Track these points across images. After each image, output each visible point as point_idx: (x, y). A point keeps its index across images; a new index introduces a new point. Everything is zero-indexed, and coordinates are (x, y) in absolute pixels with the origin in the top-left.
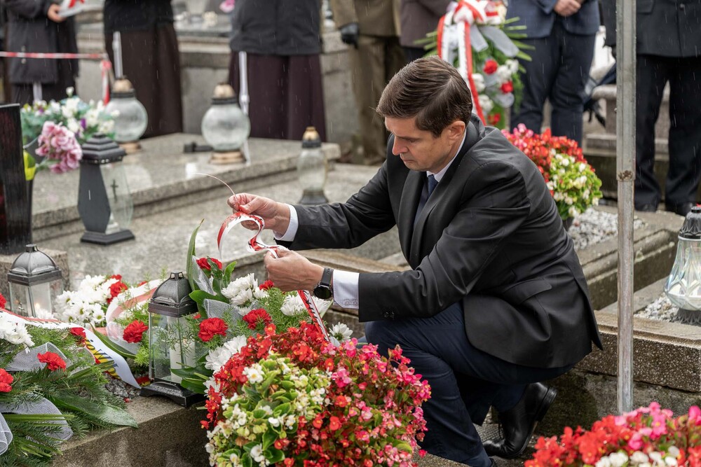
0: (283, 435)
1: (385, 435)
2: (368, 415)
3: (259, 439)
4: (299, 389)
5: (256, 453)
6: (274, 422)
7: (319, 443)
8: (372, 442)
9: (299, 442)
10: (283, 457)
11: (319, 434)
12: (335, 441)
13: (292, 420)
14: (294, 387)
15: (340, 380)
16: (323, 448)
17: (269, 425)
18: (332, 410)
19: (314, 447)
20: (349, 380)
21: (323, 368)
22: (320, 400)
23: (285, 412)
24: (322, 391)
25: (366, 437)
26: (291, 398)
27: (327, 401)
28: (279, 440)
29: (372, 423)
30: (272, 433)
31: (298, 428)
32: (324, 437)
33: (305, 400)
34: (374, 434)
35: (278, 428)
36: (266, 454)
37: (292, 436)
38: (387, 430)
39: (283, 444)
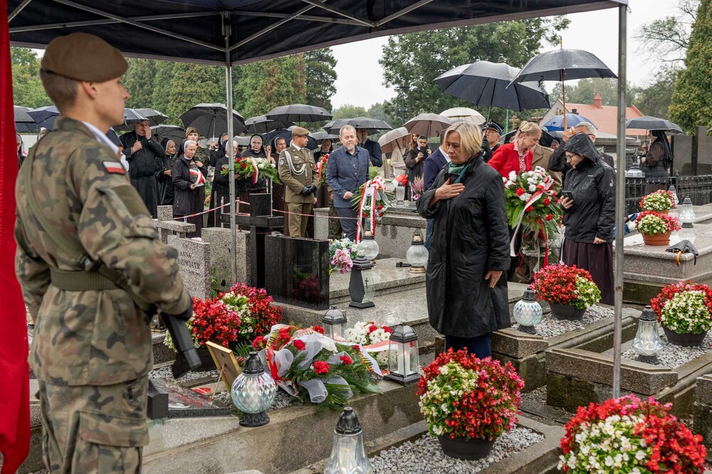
0: (457, 399)
1: (503, 403)
2: (495, 393)
3: (445, 401)
4: (465, 379)
5: (444, 407)
6: (453, 393)
7: (473, 404)
8: (497, 406)
9: (464, 403)
10: (456, 410)
11: (473, 400)
12: (480, 404)
13: (461, 393)
14: (462, 378)
15: (483, 376)
16: (475, 407)
17: (450, 394)
18: (479, 390)
19: (471, 406)
20: (487, 376)
21: (475, 370)
22: (474, 385)
23: (458, 388)
24: (474, 380)
25: (494, 403)
26: (460, 383)
27: (477, 385)
28: (455, 402)
29: (497, 397)
30: (451, 398)
31: (464, 397)
32: (475, 402)
33: (467, 384)
34: (499, 402)
35: (455, 396)
36: (448, 408)
37: (461, 401)
38: (504, 401)
39: (456, 404)
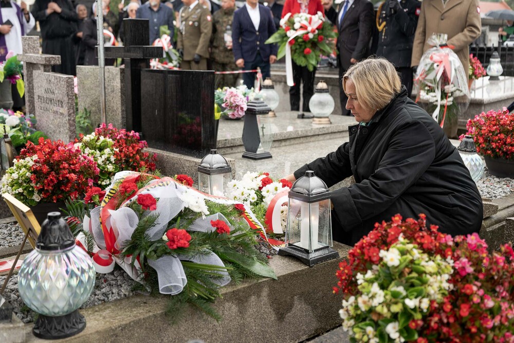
0: (418, 316)
1: (506, 324)
2: (490, 303)
3: (395, 317)
4: (431, 274)
5: (392, 330)
6: (411, 303)
7: (448, 324)
8: (493, 328)
9: (432, 324)
10: (416, 337)
11: (448, 318)
12: (463, 325)
13: (425, 304)
14: (425, 273)
15: (463, 268)
16: (453, 331)
17: (404, 304)
18: (457, 297)
19: (445, 329)
20: (470, 270)
21: (444, 257)
22: (446, 285)
23: (420, 295)
24: (446, 277)
25: (490, 324)
26: (424, 283)
27: (452, 286)
28: (414, 321)
29: (492, 312)
30: (407, 313)
31: (432, 311)
32: (452, 320)
33: (436, 286)
34: (497, 321)
35: (415, 309)
36: (401, 332)
37: (425, 318)
38: (507, 319)
39: (417, 325)
